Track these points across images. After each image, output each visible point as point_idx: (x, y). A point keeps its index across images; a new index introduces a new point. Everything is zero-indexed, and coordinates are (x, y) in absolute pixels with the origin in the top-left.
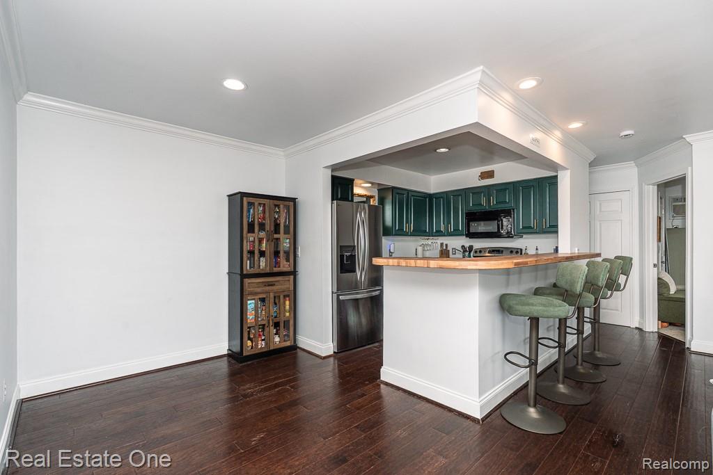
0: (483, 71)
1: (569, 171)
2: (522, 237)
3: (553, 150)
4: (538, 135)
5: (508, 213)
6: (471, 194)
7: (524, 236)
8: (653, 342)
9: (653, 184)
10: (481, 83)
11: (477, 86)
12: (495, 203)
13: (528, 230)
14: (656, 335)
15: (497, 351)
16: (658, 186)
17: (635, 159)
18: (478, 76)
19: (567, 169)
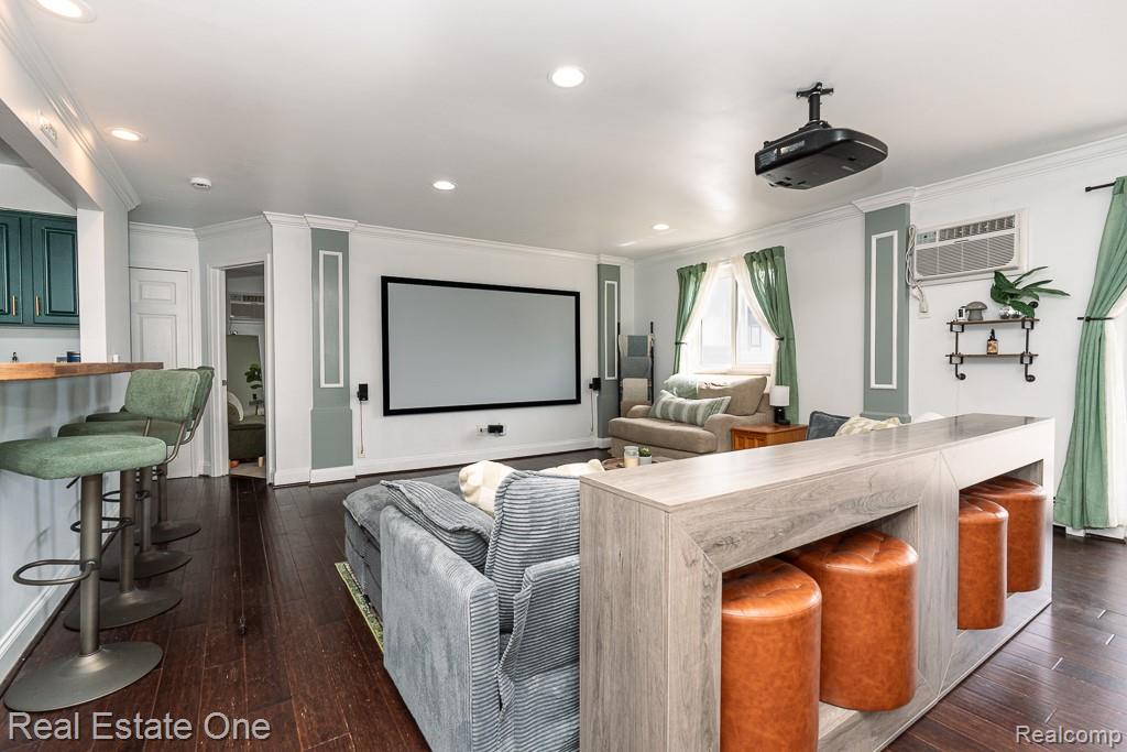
8: (223, 491)
9: (220, 269)
14: (227, 478)
16: (227, 271)
17: (196, 226)
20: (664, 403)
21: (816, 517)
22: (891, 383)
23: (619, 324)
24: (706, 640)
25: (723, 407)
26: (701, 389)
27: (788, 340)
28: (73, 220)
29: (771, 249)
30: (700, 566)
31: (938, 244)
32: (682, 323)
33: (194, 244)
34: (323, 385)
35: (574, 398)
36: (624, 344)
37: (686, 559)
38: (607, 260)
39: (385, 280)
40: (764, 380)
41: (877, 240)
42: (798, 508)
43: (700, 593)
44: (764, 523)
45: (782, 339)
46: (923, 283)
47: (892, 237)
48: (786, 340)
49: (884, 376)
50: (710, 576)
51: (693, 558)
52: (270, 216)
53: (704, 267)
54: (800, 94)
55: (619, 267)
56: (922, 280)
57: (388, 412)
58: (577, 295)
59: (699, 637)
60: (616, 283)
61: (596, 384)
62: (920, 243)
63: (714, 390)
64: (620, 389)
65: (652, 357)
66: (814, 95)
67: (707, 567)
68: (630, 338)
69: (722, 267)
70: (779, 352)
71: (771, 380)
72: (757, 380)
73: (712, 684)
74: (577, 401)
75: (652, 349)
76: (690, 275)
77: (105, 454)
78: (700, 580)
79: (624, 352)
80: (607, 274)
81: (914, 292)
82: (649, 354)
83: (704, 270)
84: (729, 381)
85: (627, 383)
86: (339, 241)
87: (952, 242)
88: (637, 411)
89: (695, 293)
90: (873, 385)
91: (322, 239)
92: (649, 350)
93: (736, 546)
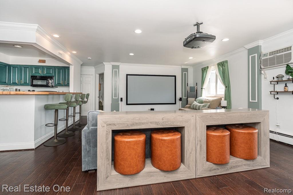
0: (38, 26)
1: (73, 66)
2: (57, 87)
3: (67, 58)
4: (61, 52)
5: (51, 78)
6: (34, 68)
7: (58, 87)
9: (98, 74)
10: (37, 30)
11: (36, 30)
12: (46, 73)
13: (59, 85)
15: (42, 125)
16: (99, 75)
17: (94, 66)
18: (36, 27)
19: (72, 65)
20: (193, 104)
21: (142, 124)
22: (256, 100)
23: (187, 84)
24: (107, 141)
25: (207, 106)
26: (204, 101)
27: (229, 87)
28: (69, 67)
29: (223, 62)
30: (105, 127)
31: (268, 57)
32: (203, 82)
33: (94, 69)
34: (113, 98)
35: (174, 103)
36: (188, 89)
37: (102, 125)
38: (184, 67)
39: (127, 75)
40: (221, 99)
41: (251, 57)
42: (135, 121)
43: (105, 132)
44: (124, 122)
45: (226, 87)
46: (265, 69)
47: (255, 56)
48: (228, 87)
49: (253, 98)
50: (108, 130)
51: (104, 125)
52: (104, 63)
53: (208, 67)
54: (195, 25)
55: (188, 68)
56: (264, 68)
57: (127, 104)
58: (175, 76)
59: (105, 140)
60: (187, 73)
61: (181, 99)
62: (263, 57)
63: (207, 101)
64: (187, 101)
65: (197, 92)
66: (198, 25)
67: (107, 128)
68: (190, 87)
69: (213, 67)
70: (225, 91)
71: (223, 99)
72: (219, 99)
73: (109, 150)
74: (175, 103)
75: (197, 90)
76: (204, 70)
77: (56, 107)
78: (105, 130)
79: (189, 91)
80: (184, 71)
81: (262, 72)
82: (196, 91)
83: (208, 68)
84: (211, 99)
85: (189, 99)
86: (117, 67)
87: (272, 56)
88: (187, 107)
89: (206, 75)
90: (251, 101)
91: (114, 67)
92: (195, 90)
93: (115, 126)
